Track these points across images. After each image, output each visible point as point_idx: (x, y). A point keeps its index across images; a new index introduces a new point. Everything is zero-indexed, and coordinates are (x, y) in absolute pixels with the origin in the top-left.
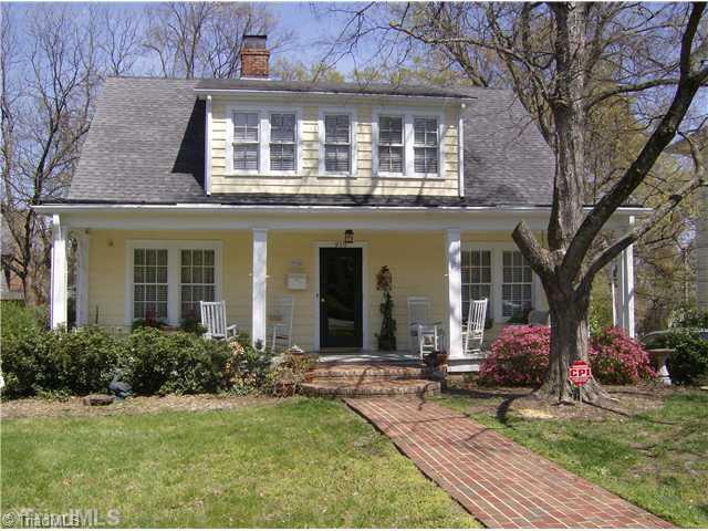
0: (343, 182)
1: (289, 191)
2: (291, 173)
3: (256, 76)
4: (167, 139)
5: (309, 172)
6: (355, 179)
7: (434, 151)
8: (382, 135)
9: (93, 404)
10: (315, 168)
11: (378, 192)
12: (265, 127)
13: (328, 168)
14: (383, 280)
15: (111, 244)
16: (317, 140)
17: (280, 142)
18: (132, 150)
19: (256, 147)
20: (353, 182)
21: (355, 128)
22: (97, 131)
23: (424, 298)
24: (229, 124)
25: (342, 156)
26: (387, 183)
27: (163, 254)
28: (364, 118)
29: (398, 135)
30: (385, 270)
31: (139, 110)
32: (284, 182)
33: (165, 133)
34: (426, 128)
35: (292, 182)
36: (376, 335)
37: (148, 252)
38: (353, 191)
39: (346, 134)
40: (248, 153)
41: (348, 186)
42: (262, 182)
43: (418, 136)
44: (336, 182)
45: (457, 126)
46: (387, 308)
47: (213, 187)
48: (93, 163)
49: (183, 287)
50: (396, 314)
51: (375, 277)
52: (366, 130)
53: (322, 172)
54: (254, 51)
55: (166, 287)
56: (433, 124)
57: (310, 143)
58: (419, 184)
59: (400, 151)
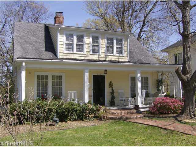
0: (97, 56)
1: (83, 58)
2: (82, 53)
3: (60, 24)
4: (40, 41)
5: (88, 53)
6: (101, 55)
7: (121, 48)
8: (108, 43)
9: (50, 126)
10: (90, 52)
11: (107, 59)
12: (75, 38)
13: (93, 52)
14: (111, 85)
15: (30, 73)
16: (90, 43)
17: (79, 43)
18: (30, 44)
19: (72, 45)
20: (100, 56)
21: (100, 40)
22: (17, 37)
23: (122, 90)
24: (64, 37)
25: (97, 48)
26: (109, 57)
27: (47, 77)
28: (103, 38)
29: (112, 43)
30: (111, 82)
31: (28, 32)
32: (81, 55)
33: (39, 39)
34: (119, 41)
35: (83, 55)
36: (110, 101)
37: (42, 76)
38: (100, 59)
39: (98, 42)
40: (70, 46)
41: (99, 57)
42: (75, 55)
43: (117, 44)
44: (96, 56)
45: (127, 41)
46: (112, 93)
47: (61, 56)
48: (19, 47)
49: (52, 87)
50: (115, 95)
51: (108, 84)
52: (103, 41)
53: (91, 53)
54: (59, 17)
55: (47, 87)
56: (121, 41)
57: (88, 44)
58: (118, 57)
59: (112, 48)
